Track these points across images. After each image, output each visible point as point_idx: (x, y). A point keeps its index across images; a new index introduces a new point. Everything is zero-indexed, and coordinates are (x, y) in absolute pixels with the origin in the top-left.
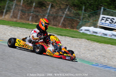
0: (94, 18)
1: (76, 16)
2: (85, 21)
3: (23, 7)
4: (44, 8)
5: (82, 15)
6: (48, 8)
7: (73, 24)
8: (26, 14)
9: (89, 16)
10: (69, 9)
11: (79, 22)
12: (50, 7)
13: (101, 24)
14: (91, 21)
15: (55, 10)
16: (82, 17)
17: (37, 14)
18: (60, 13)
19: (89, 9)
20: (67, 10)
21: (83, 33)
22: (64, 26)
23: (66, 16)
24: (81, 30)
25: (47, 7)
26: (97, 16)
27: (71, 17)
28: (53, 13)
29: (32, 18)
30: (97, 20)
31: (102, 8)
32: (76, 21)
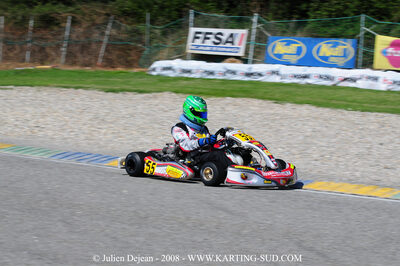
0: (175, 35)
1: (132, 36)
2: (157, 47)
3: (5, 33)
4: (56, 28)
5: (147, 32)
6: (64, 27)
7: (129, 56)
8: (17, 47)
9: (164, 34)
10: (114, 23)
11: (141, 51)
12: (68, 24)
13: (193, 47)
14: (170, 44)
15: (81, 30)
16: (146, 38)
17: (43, 43)
18: (96, 35)
19: (161, 18)
20: (109, 26)
21: (158, 75)
22: (109, 63)
23: (109, 40)
24: (154, 70)
25: (63, 25)
26: (181, 31)
27: (121, 40)
28: (77, 37)
29: (32, 55)
30: (185, 42)
31: (192, 11)
32: (136, 48)
